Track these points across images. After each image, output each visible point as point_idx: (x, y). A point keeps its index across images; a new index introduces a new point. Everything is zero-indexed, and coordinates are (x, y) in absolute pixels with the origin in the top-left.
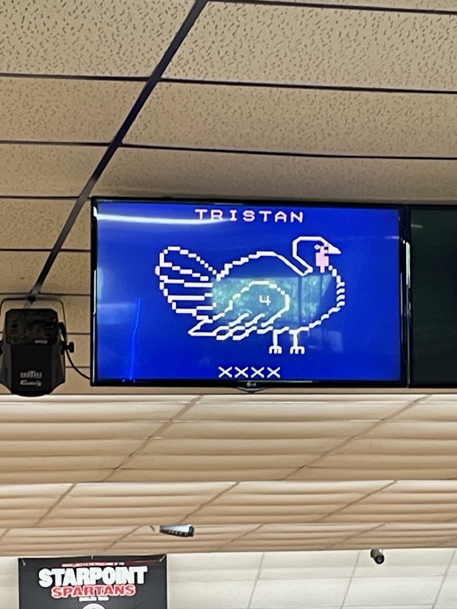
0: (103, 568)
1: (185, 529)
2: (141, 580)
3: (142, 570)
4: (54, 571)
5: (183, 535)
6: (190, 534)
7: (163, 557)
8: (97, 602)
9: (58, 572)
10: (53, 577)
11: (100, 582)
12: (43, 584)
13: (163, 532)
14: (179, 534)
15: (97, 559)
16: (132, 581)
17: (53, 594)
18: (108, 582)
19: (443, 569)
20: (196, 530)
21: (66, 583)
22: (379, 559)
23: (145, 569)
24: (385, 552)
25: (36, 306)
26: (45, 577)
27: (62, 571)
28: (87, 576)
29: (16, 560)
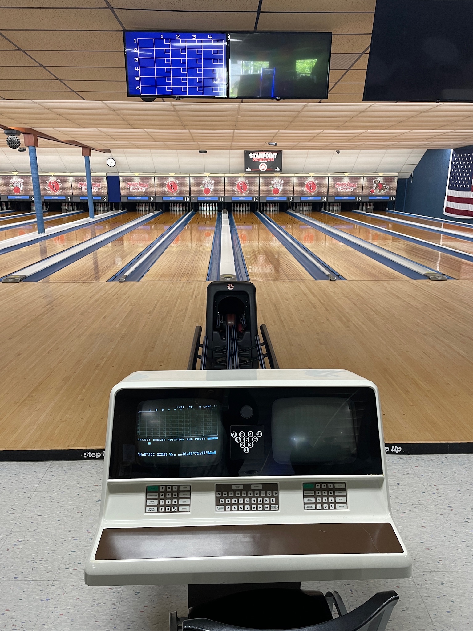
0: (266, 153)
2: (275, 157)
4: (253, 154)
5: (274, 145)
6: (276, 145)
7: (282, 151)
8: (264, 163)
10: (253, 155)
11: (265, 157)
12: (250, 157)
13: (269, 144)
14: (273, 145)
15: (264, 151)
16: (273, 157)
17: (253, 160)
18: (267, 157)
19: (357, 155)
20: (278, 144)
21: (256, 157)
22: (338, 152)
23: (277, 154)
24: (340, 151)
26: (251, 156)
27: (255, 154)
28: (262, 155)
29: (243, 151)
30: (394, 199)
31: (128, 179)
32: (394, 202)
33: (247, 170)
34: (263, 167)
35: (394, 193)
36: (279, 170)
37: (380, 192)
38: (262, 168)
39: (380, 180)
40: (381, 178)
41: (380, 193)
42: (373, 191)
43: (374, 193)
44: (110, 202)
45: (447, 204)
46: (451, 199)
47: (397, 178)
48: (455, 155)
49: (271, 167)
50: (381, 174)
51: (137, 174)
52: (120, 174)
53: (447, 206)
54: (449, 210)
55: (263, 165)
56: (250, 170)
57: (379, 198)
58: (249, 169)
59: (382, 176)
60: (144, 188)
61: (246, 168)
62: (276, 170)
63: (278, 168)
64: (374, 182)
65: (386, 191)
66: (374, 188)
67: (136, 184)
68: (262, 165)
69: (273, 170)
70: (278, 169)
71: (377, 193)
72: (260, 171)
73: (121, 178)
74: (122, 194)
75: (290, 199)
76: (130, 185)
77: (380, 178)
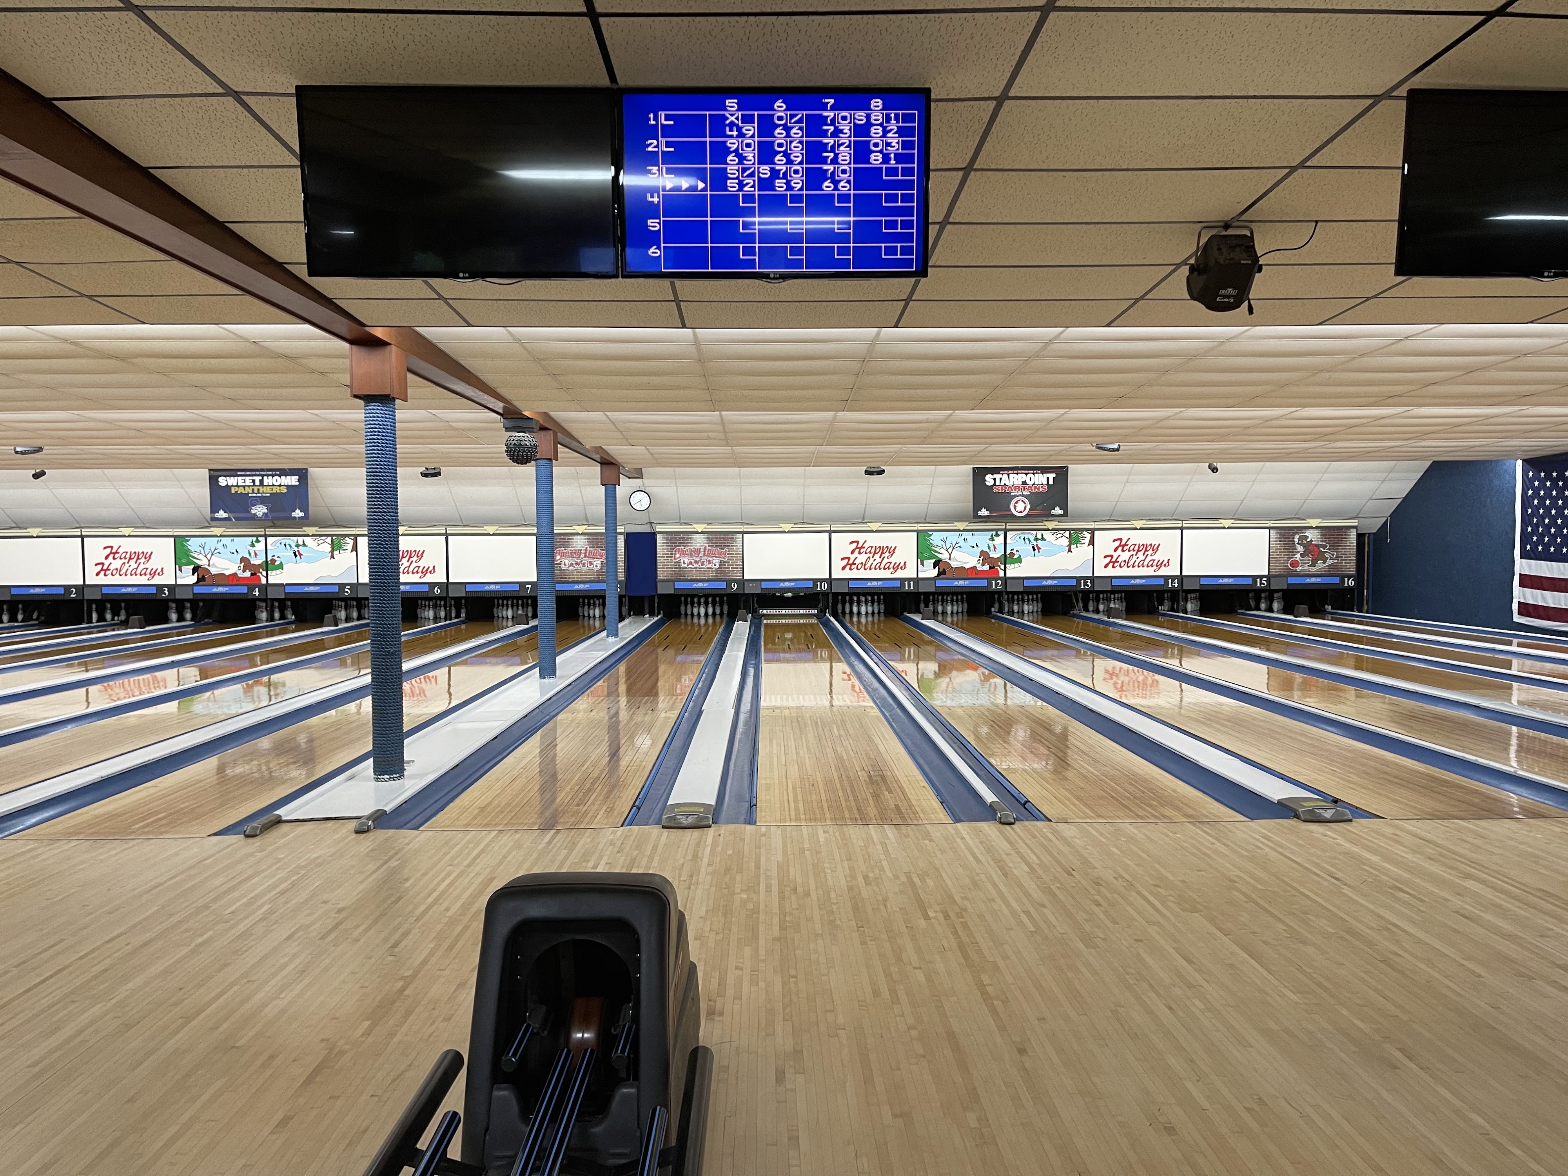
0: (1026, 474)
1: (1115, 446)
2: (1051, 482)
3: (1052, 476)
4: (995, 476)
5: (1113, 450)
6: (1118, 450)
7: (1066, 468)
8: (1022, 495)
9: (997, 477)
10: (994, 479)
11: (1024, 483)
12: (987, 483)
13: (1099, 448)
15: (1023, 469)
16: (1045, 482)
17: (995, 490)
18: (1030, 483)
19: (1254, 476)
20: (1121, 448)
21: (1002, 483)
22: (1214, 470)
23: (1054, 475)
24: (1219, 466)
25: (1231, 232)
26: (989, 479)
27: (1000, 476)
28: (1017, 479)
29: (968, 469)
30: (1352, 583)
31: (678, 540)
32: (1350, 589)
33: (980, 513)
34: (1020, 506)
35: (1351, 567)
36: (1061, 512)
37: (1313, 565)
38: (1018, 509)
39: (1313, 536)
40: (1316, 531)
41: (1314, 570)
42: (1295, 564)
43: (1299, 569)
44: (629, 597)
45: (1520, 594)
46: (1528, 581)
47: (1355, 530)
48: (1531, 474)
49: (1041, 507)
50: (1314, 522)
51: (700, 527)
52: (659, 528)
53: (1522, 601)
54: (1526, 609)
55: (1020, 502)
56: (987, 513)
57: (1313, 580)
58: (984, 512)
59: (1317, 528)
60: (716, 561)
61: (977, 508)
62: (1053, 512)
63: (1057, 509)
64: (1296, 540)
65: (1329, 562)
66: (1298, 556)
67: (697, 551)
68: (1017, 502)
69: (1047, 512)
70: (1058, 511)
71: (1306, 567)
72: (1013, 515)
73: (660, 539)
74: (661, 576)
75: (1085, 584)
76: (683, 553)
77: (1311, 531)
